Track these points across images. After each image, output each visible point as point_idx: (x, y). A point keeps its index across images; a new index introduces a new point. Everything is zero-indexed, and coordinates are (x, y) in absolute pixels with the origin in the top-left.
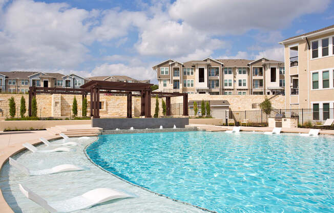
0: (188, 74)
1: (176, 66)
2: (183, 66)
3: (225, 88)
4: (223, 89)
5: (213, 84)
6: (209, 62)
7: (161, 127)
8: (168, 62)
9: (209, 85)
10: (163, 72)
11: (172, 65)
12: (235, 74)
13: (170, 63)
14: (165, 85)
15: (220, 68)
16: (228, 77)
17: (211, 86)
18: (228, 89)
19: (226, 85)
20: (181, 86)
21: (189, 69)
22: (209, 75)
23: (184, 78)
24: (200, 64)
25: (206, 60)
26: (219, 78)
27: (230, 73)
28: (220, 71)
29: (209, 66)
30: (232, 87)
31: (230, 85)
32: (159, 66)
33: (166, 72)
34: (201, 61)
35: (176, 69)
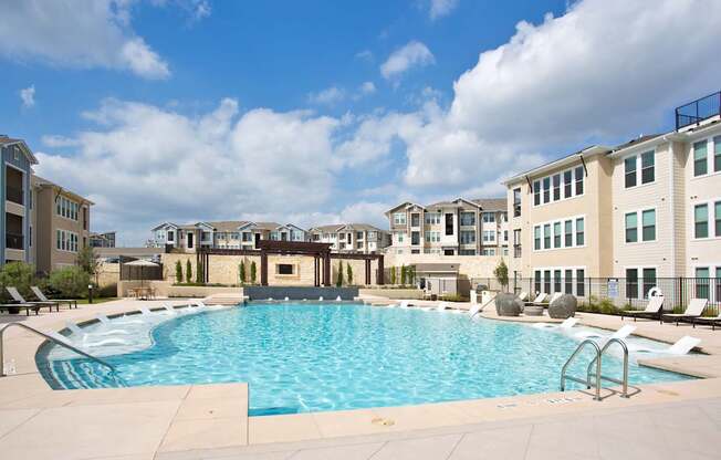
0: (433, 222)
1: (415, 211)
2: (425, 211)
3: (485, 243)
4: (482, 246)
5: (468, 238)
6: (460, 204)
7: (321, 299)
8: (404, 205)
9: (461, 240)
10: (397, 221)
11: (410, 209)
12: (499, 222)
13: (407, 207)
14: (401, 239)
15: (477, 212)
16: (489, 227)
17: (465, 240)
18: (489, 246)
19: (486, 239)
20: (422, 240)
21: (433, 215)
22: (461, 223)
23: (427, 228)
24: (447, 208)
25: (456, 202)
26: (475, 228)
27: (492, 220)
28: (477, 217)
29: (460, 211)
30: (494, 243)
31: (492, 238)
32: (392, 211)
33: (403, 221)
34: (448, 203)
35: (415, 216)
